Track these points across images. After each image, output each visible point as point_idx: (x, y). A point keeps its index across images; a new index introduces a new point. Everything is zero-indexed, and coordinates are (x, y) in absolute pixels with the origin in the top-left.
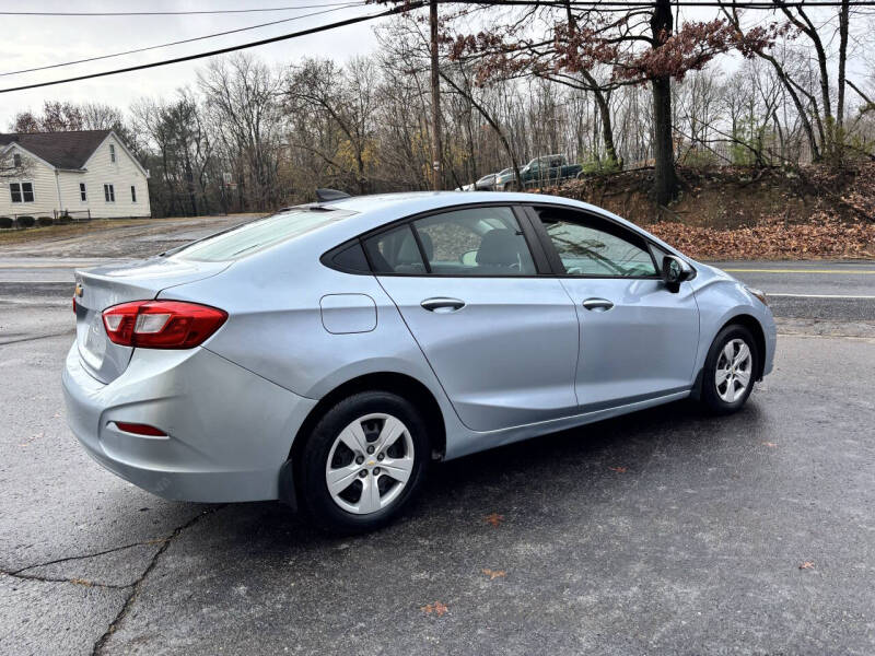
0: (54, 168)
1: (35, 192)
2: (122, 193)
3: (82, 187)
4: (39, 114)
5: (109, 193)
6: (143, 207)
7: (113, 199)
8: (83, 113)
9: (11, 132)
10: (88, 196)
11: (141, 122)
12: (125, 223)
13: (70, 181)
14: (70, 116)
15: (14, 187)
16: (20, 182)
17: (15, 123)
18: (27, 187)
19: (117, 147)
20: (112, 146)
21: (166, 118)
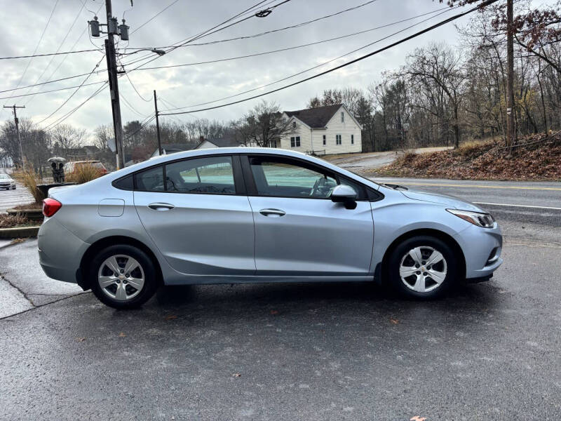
0: (310, 128)
1: (302, 141)
2: (346, 140)
3: (324, 137)
4: (321, 98)
5: (339, 140)
6: (358, 147)
7: (340, 143)
8: (342, 95)
9: (307, 108)
10: (327, 142)
11: (373, 96)
12: (340, 157)
13: (318, 134)
14: (336, 97)
15: (292, 139)
16: (295, 136)
17: (309, 104)
18: (298, 139)
19: (346, 114)
20: (343, 114)
21: (388, 91)
